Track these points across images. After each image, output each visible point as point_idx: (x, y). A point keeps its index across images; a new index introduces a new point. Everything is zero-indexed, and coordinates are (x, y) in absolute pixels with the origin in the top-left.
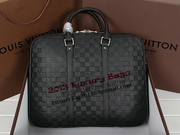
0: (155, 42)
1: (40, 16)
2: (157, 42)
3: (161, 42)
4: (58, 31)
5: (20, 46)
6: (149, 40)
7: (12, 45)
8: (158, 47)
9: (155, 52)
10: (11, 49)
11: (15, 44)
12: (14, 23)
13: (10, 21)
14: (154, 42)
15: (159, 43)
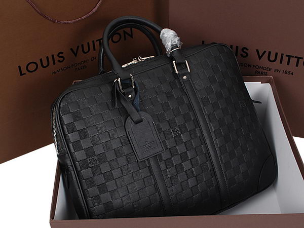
0: (293, 57)
1: (95, 9)
2: (296, 57)
3: (302, 58)
4: (126, 35)
5: (61, 59)
6: (282, 54)
7: (47, 58)
8: (297, 66)
9: (292, 74)
10: (45, 64)
11: (53, 56)
12: (52, 21)
13: (45, 17)
14: (290, 57)
15: (299, 58)
